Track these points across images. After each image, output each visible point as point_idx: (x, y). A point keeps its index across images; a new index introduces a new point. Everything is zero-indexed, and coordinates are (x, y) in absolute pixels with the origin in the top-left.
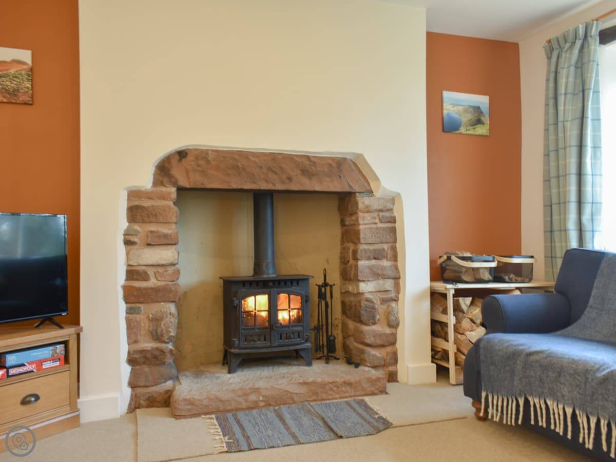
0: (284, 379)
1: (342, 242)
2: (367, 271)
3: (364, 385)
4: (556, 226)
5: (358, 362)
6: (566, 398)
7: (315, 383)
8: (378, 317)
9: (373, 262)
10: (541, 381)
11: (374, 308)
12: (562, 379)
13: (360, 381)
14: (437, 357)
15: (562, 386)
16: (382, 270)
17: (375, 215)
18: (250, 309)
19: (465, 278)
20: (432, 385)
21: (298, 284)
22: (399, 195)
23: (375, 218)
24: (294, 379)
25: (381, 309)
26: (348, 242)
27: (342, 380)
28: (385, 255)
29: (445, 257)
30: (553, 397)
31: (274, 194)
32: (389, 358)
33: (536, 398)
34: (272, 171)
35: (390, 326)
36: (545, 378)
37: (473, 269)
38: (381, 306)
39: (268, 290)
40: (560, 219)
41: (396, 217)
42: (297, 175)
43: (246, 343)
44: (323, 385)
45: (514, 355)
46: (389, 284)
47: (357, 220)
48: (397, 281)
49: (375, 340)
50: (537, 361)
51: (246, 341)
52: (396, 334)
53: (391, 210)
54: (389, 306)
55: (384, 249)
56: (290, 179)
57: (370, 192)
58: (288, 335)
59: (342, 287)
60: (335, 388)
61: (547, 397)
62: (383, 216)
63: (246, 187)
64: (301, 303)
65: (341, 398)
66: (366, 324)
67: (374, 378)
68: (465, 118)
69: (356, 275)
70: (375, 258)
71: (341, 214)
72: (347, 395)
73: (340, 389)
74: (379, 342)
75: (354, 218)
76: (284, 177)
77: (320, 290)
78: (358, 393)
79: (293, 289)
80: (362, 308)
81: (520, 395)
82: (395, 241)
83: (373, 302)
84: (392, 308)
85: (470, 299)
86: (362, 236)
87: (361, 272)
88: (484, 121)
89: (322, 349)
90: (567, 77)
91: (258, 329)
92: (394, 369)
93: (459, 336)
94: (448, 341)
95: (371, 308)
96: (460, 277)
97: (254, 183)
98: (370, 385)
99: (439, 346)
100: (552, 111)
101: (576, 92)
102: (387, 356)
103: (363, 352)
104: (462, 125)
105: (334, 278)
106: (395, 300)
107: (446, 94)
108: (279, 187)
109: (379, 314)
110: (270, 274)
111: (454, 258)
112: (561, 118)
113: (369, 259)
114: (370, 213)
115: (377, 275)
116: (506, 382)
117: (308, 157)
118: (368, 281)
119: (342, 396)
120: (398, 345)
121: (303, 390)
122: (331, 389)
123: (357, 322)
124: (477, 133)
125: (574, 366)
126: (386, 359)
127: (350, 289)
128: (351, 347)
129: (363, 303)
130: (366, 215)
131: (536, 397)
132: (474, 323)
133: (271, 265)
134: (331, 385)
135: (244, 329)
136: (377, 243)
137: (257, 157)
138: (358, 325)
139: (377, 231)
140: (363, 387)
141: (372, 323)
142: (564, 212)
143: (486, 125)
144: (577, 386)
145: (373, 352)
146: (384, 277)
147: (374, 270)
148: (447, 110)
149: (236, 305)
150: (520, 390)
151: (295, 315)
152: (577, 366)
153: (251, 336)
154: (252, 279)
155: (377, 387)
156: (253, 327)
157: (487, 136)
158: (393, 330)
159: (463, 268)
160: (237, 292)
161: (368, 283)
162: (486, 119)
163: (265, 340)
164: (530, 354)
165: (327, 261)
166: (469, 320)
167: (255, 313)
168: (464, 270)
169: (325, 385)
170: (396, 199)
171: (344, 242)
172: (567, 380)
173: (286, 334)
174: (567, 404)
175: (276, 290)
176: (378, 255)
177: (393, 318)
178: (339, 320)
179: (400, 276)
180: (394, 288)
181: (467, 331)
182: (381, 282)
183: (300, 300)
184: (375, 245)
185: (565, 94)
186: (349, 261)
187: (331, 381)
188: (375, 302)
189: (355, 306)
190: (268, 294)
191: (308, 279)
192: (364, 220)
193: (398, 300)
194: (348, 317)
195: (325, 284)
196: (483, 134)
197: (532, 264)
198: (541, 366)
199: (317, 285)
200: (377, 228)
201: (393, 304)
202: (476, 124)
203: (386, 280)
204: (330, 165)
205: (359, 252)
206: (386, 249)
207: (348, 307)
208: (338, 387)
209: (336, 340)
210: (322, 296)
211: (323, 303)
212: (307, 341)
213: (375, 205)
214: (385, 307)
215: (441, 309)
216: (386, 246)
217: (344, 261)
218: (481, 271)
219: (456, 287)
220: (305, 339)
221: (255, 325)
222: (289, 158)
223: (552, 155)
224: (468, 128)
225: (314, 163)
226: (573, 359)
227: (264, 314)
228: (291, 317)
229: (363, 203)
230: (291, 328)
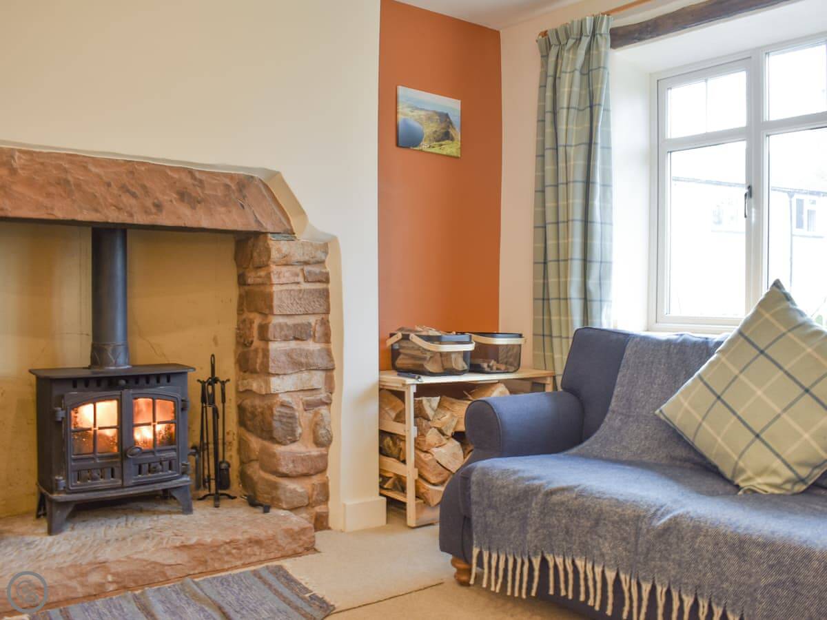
0: (148, 541)
1: (240, 311)
2: (283, 358)
3: (280, 542)
4: (553, 293)
5: (268, 502)
6: (607, 558)
7: (203, 545)
8: (299, 430)
9: (293, 344)
10: (567, 533)
11: (292, 417)
12: (601, 530)
13: (274, 536)
14: (385, 486)
15: (601, 540)
16: (306, 356)
17: (297, 269)
18: (85, 426)
19: (429, 367)
20: (378, 530)
21: (168, 381)
22: (335, 239)
23: (297, 275)
24: (165, 541)
25: (304, 418)
26: (251, 311)
27: (246, 536)
28: (312, 333)
29: (399, 335)
30: (585, 555)
31: (129, 231)
32: (315, 493)
33: (558, 557)
34: (128, 191)
35: (318, 443)
36: (574, 529)
37: (441, 354)
38: (305, 413)
39: (118, 393)
40: (559, 282)
41: (330, 274)
42: (171, 201)
43: (78, 482)
44: (214, 548)
45: (526, 494)
46: (317, 379)
47: (268, 276)
48: (329, 374)
49: (295, 467)
50: (563, 503)
51: (78, 480)
52: (327, 455)
53: (321, 262)
54: (316, 414)
55: (310, 324)
56: (159, 207)
57: (290, 234)
58: (153, 465)
59: (240, 383)
60: (234, 551)
61: (577, 555)
62: (309, 272)
63: (79, 217)
64: (175, 412)
65: (244, 565)
66: (280, 443)
67: (296, 528)
68: (429, 129)
69: (265, 366)
70: (296, 339)
71: (239, 266)
72: (253, 559)
73: (243, 552)
74: (300, 469)
75: (262, 273)
76: (149, 203)
77: (204, 389)
78: (272, 555)
79: (161, 389)
80: (275, 418)
81: (535, 554)
82: (327, 312)
83: (292, 408)
84: (322, 414)
85: (438, 399)
86: (276, 302)
87: (273, 361)
88: (454, 135)
89: (207, 484)
90: (571, 86)
91: (101, 458)
92: (325, 511)
93: (422, 455)
94: (404, 462)
95: (290, 418)
96: (422, 366)
97: (96, 211)
98: (290, 540)
99: (390, 470)
100: (549, 130)
101: (581, 108)
102: (313, 490)
103: (275, 486)
104: (424, 139)
105: (227, 369)
106: (327, 404)
107: (402, 90)
108: (140, 219)
109: (300, 425)
110: (119, 364)
111: (413, 337)
112: (562, 141)
113: (286, 339)
114: (290, 267)
115: (299, 364)
116: (513, 535)
117: (190, 172)
118: (285, 374)
119: (247, 563)
120: (330, 473)
121: (182, 558)
122: (228, 553)
123: (264, 439)
124: (444, 153)
125: (619, 510)
126: (312, 495)
127: (255, 386)
128: (255, 478)
129: (277, 410)
130: (284, 269)
131: (559, 555)
132: (443, 434)
133: (121, 349)
134: (228, 548)
135: (75, 460)
136: (299, 315)
137: (102, 166)
138: (266, 443)
139: (301, 295)
140: (279, 546)
141: (290, 440)
142: (563, 274)
143: (455, 141)
144: (624, 539)
145: (291, 485)
146: (309, 368)
147: (295, 357)
148: (402, 114)
149: (60, 419)
150: (536, 546)
151: (163, 432)
152: (623, 510)
153: (89, 470)
154: (87, 373)
155: (301, 542)
156: (91, 456)
157: (457, 158)
158: (323, 450)
159: (428, 353)
160: (62, 397)
161: (285, 377)
162: (456, 133)
163: (113, 477)
164: (552, 493)
165: (215, 340)
166: (436, 431)
167: (95, 431)
168: (428, 355)
169: (219, 547)
170: (329, 245)
171: (243, 310)
172: (609, 532)
173: (149, 465)
174: (608, 566)
175: (131, 391)
176: (300, 334)
177: (323, 432)
178: (234, 434)
179: (334, 365)
180: (326, 384)
181: (433, 447)
182: (305, 375)
183: (173, 408)
184: (297, 317)
185: (568, 108)
186: (252, 342)
187: (228, 541)
188: (295, 407)
189: (262, 413)
190: (117, 400)
191: (185, 373)
192: (279, 277)
193: (331, 403)
194: (248, 430)
195: (213, 380)
196: (452, 154)
197: (520, 345)
198: (569, 510)
199: (199, 381)
200: (300, 290)
201: (323, 410)
202: (443, 139)
203: (314, 372)
204: (227, 187)
205: (271, 329)
206: (313, 324)
207: (249, 415)
208: (239, 549)
209: (230, 470)
210: (207, 399)
211: (210, 410)
212: (184, 473)
213: (298, 254)
214: (310, 415)
215: (393, 415)
216: (312, 320)
217: (243, 341)
218: (453, 356)
219: (419, 383)
220: (180, 470)
221: (94, 452)
222: (158, 171)
223: (549, 192)
224: (432, 144)
225: (201, 181)
226: (617, 500)
227: (110, 433)
228: (157, 437)
229: (279, 250)
230: (157, 455)
